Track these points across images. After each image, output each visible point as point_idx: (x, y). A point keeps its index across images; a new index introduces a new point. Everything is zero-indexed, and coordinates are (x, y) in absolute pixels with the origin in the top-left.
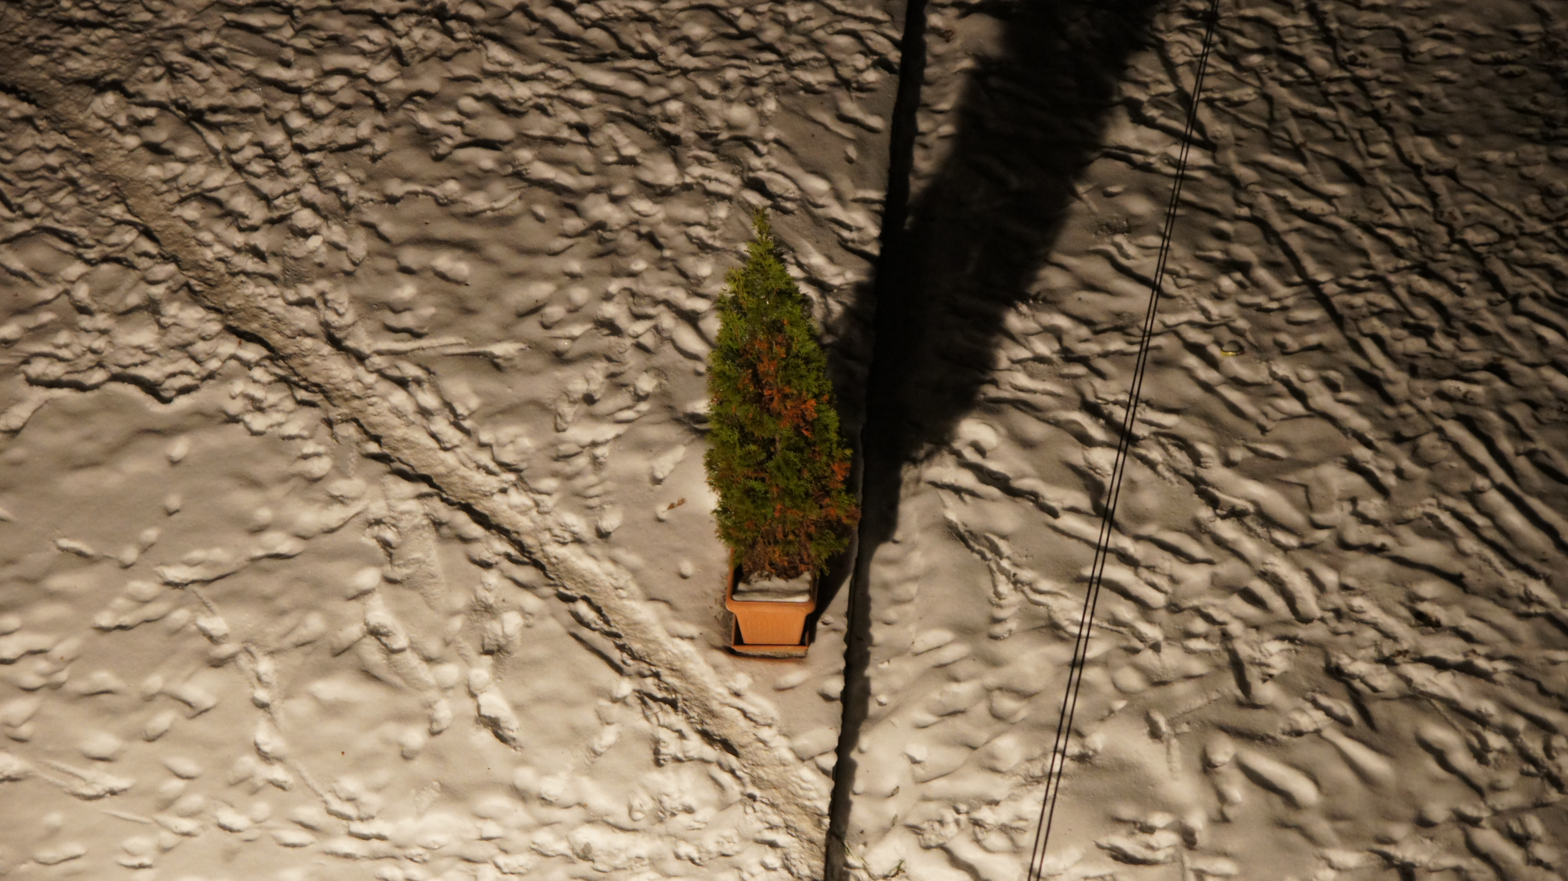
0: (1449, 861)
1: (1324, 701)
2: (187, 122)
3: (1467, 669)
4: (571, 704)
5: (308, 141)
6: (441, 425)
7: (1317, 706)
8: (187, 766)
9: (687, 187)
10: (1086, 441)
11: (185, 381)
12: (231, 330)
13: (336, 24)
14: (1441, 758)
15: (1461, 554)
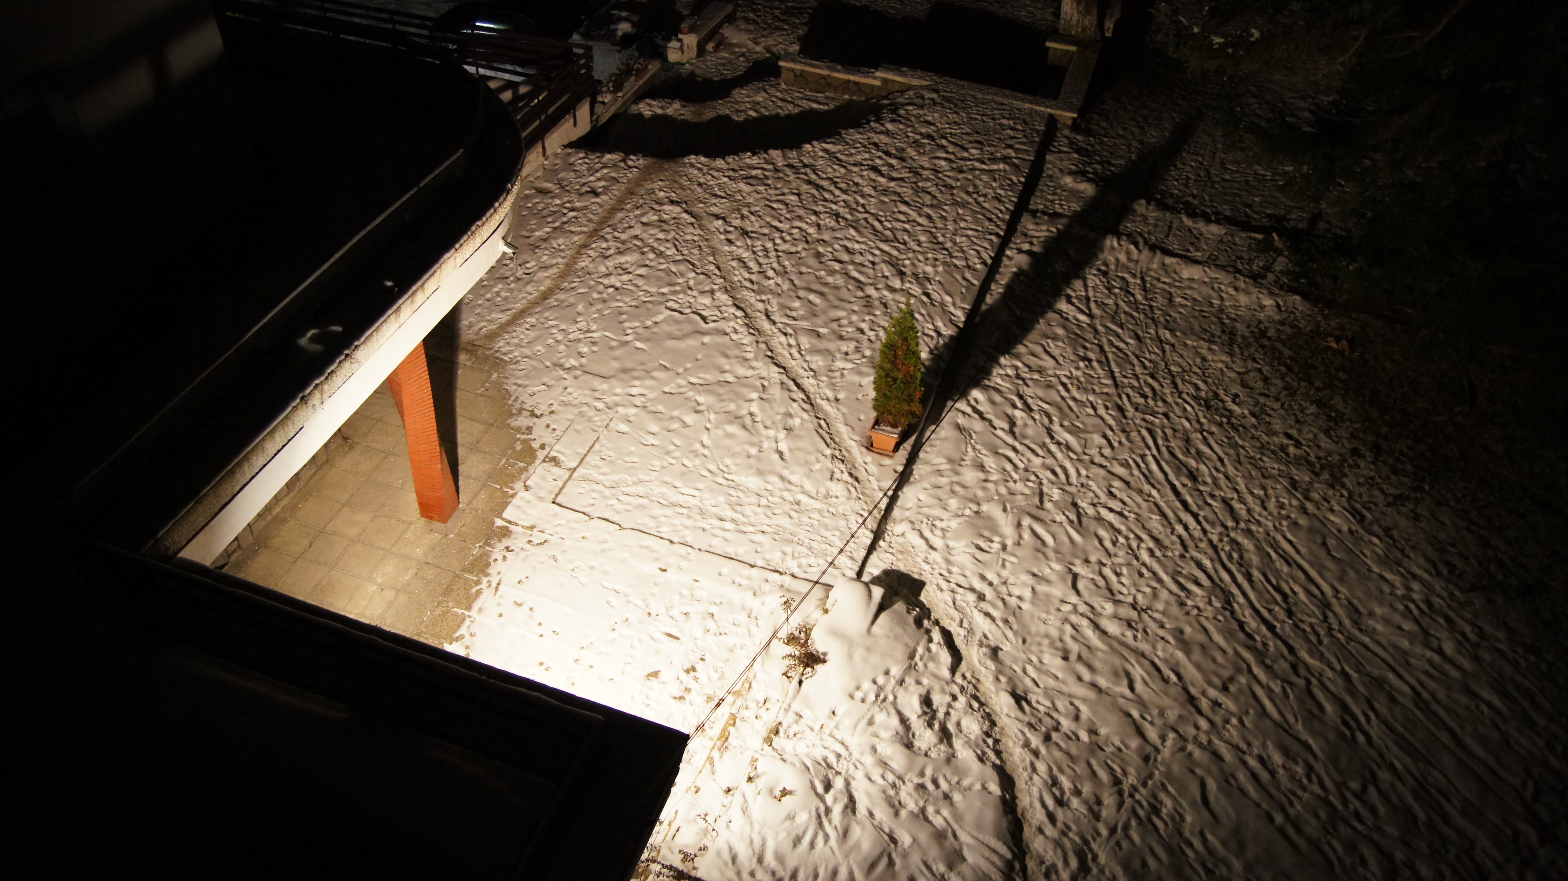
0: (1091, 576)
1: (1067, 513)
2: (742, 235)
3: (1120, 514)
4: (808, 453)
5: (780, 248)
6: (794, 351)
7: (1064, 514)
8: (678, 442)
9: (902, 290)
10: (1014, 406)
11: (715, 318)
12: (735, 305)
13: (801, 212)
14: (1101, 541)
15: (1132, 475)
